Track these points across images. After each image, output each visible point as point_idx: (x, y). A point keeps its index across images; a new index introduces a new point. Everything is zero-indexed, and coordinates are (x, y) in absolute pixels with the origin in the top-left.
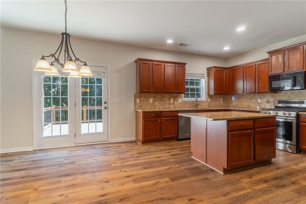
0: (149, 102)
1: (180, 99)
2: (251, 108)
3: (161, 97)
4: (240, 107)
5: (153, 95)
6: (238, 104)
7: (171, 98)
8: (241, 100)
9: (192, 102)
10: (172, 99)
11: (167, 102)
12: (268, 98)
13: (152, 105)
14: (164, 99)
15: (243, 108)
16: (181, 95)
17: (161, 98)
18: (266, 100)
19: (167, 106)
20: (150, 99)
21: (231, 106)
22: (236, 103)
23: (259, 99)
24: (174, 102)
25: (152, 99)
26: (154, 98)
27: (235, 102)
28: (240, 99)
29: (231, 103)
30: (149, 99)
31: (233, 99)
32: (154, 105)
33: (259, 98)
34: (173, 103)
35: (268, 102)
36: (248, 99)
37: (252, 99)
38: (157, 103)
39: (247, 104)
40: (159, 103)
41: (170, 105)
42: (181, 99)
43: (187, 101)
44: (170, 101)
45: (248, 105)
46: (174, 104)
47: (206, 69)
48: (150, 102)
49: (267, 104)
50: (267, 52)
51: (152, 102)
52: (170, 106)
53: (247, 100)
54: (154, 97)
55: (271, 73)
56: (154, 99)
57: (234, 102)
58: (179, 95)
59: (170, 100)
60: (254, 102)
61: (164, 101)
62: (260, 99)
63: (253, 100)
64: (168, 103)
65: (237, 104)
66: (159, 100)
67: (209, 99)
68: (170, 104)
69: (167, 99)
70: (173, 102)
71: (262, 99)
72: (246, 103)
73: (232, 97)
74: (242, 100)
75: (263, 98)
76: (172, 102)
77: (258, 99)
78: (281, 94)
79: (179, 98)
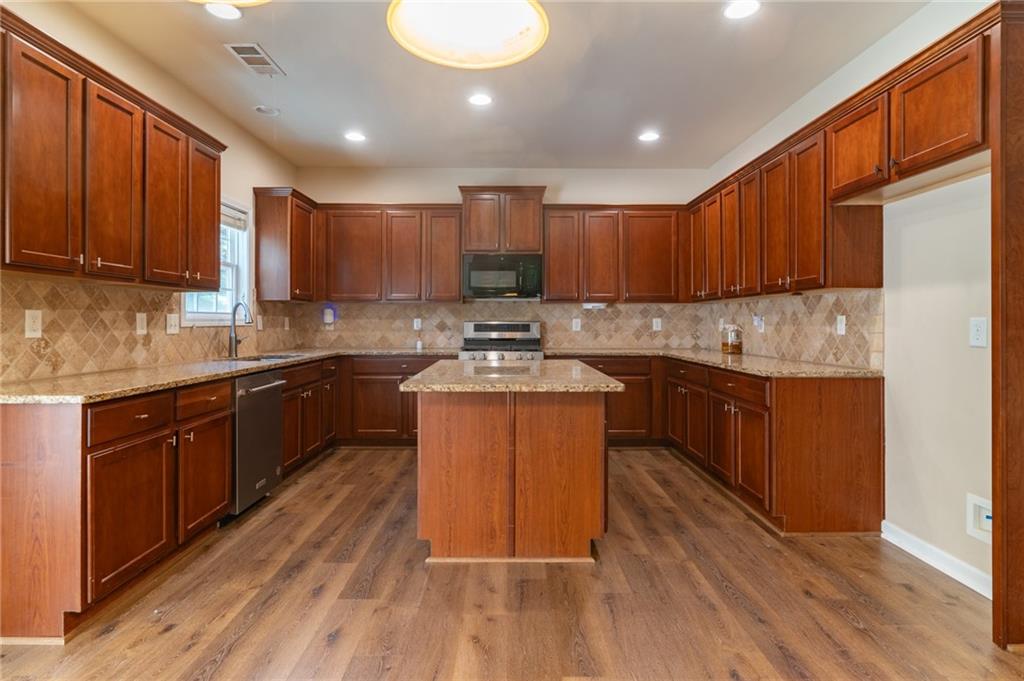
0: (23, 331)
1: (173, 315)
2: (391, 346)
3: (88, 301)
4: (353, 345)
5: (44, 293)
6: (344, 334)
7: (139, 311)
8: (358, 321)
9: (212, 332)
10: (141, 317)
11: (120, 335)
12: (442, 315)
13: (41, 357)
14: (106, 316)
15: (365, 348)
16: (175, 294)
17: (89, 307)
18: (435, 321)
19: (119, 354)
20: (28, 312)
21: (317, 345)
22: (337, 334)
23: (415, 320)
24: (151, 332)
25: (39, 313)
26: (53, 307)
27: (332, 328)
28: (354, 318)
29: (316, 331)
30: (24, 316)
31: (329, 317)
32: (49, 350)
33: (418, 317)
34: (147, 339)
35: (442, 327)
36: (380, 318)
37: (395, 320)
38: (66, 342)
39: (379, 335)
40: (77, 340)
41: (131, 350)
42: (177, 315)
43: (198, 324)
44: (135, 329)
45: (382, 338)
46: (150, 341)
47: (252, 190)
48: (28, 334)
49: (438, 332)
50: (460, 187)
51: (39, 334)
52: (134, 354)
53: (377, 320)
54: (53, 301)
55: (468, 248)
56: (52, 315)
57: (327, 328)
58: (169, 297)
59: (132, 321)
60: (399, 330)
61: (105, 327)
62: (419, 320)
63: (398, 323)
64: (123, 338)
65: (340, 336)
66: (79, 320)
67: (259, 317)
68: (131, 343)
69: (121, 313)
70: (145, 332)
71: (424, 319)
72: (373, 331)
73: (323, 313)
74: (362, 322)
75: (427, 316)
76: (141, 331)
77: (412, 321)
78: (474, 305)
79: (171, 311)
